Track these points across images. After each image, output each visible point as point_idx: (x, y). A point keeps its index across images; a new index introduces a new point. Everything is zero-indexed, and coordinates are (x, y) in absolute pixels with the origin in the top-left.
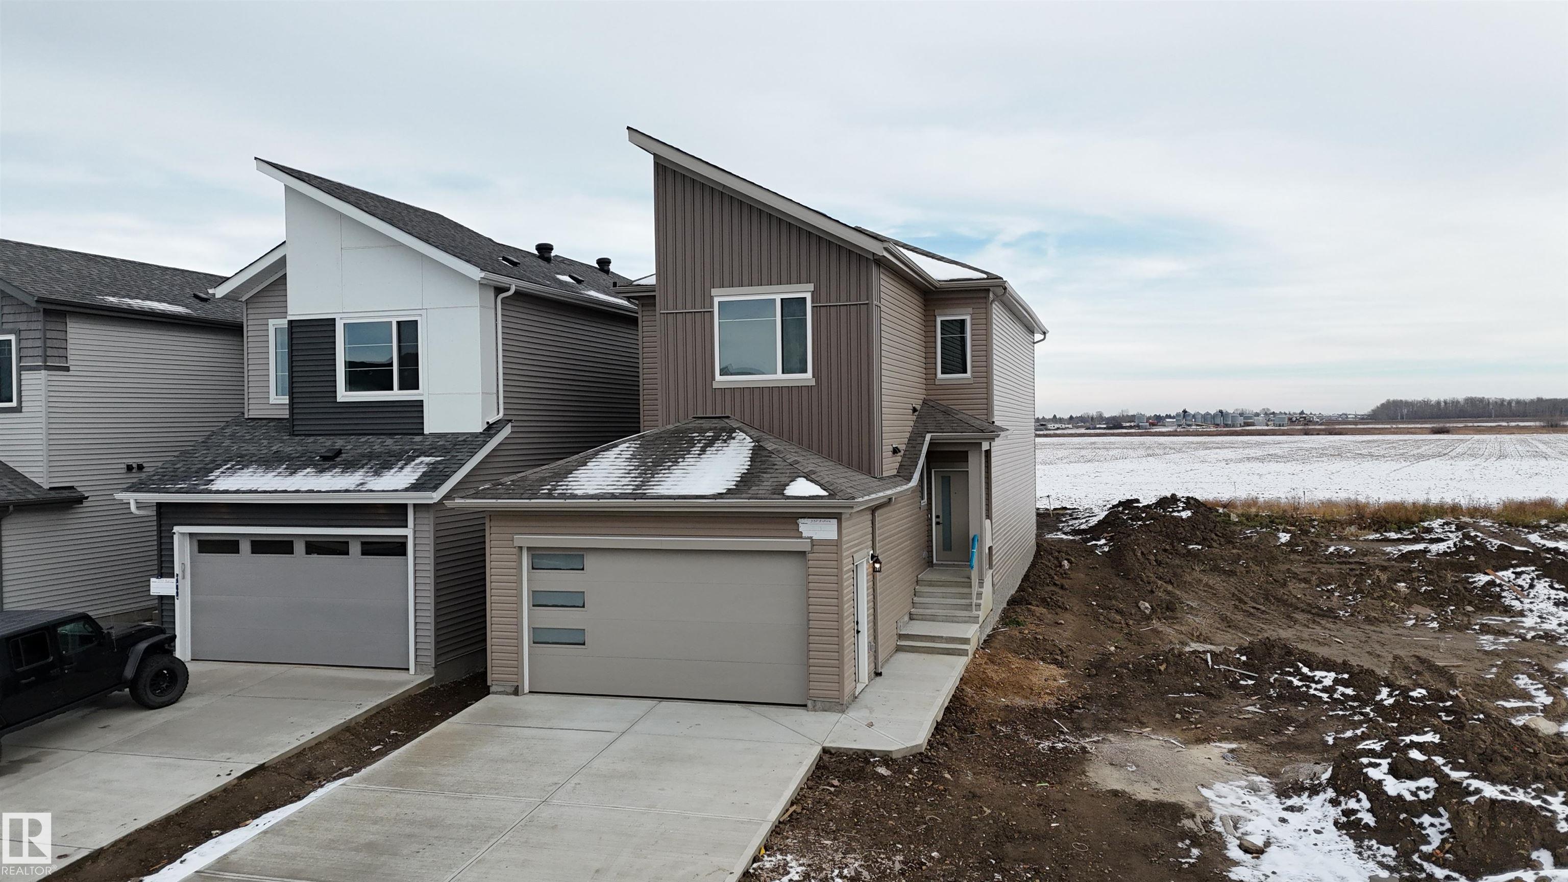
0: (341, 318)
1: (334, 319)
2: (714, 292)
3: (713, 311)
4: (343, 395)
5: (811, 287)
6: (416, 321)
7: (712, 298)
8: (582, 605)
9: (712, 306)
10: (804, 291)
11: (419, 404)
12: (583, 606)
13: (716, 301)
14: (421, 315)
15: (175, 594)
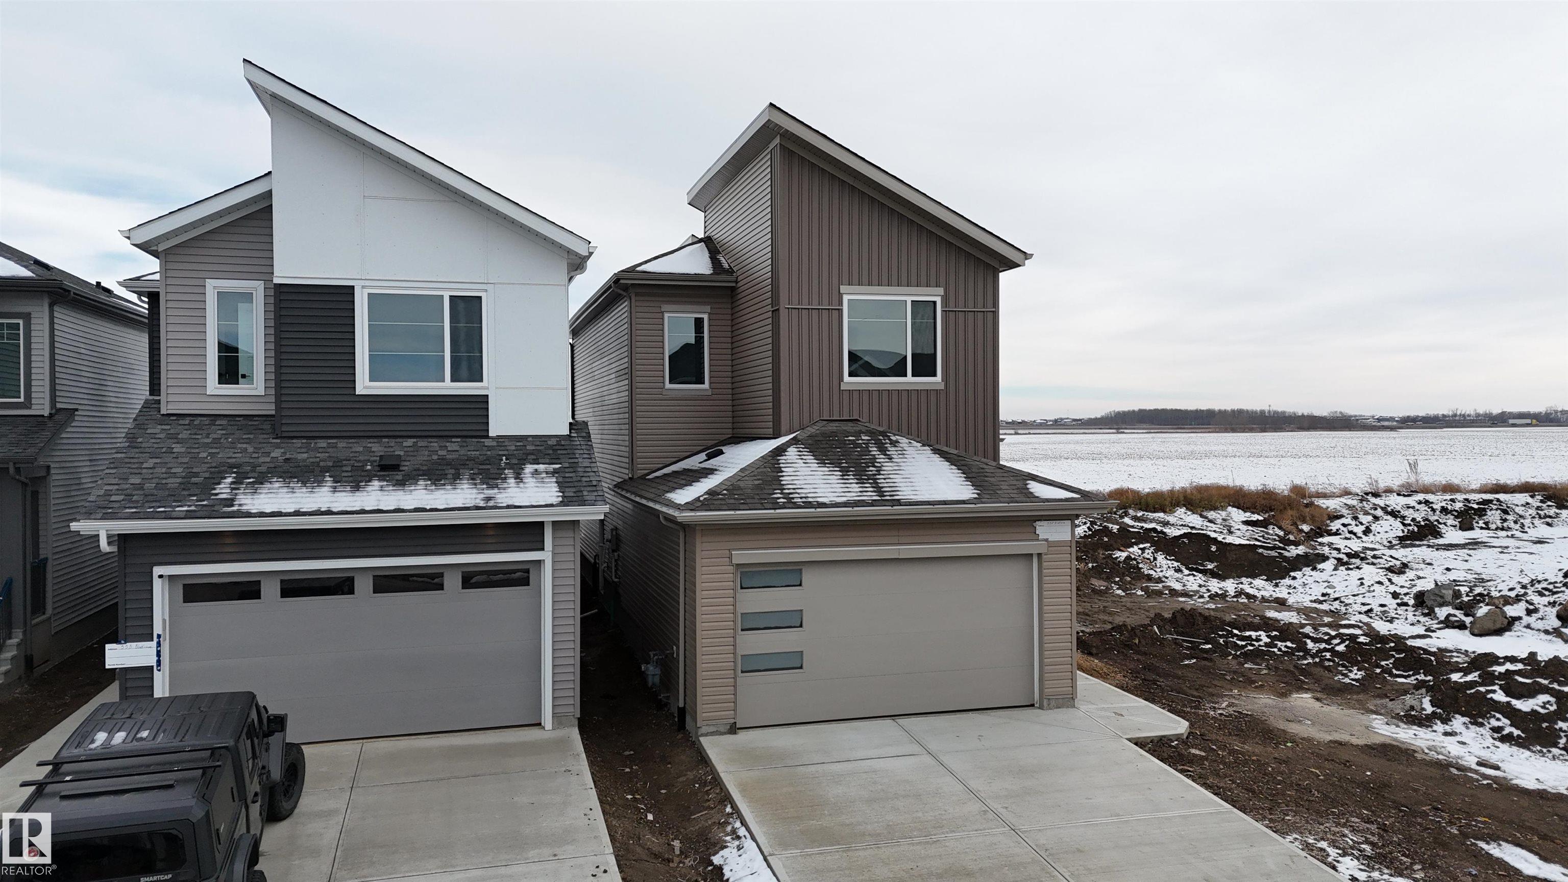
0: (363, 287)
1: (353, 287)
2: (843, 289)
3: (842, 310)
4: (364, 385)
5: (941, 291)
6: (480, 298)
7: (840, 296)
8: (798, 625)
9: (840, 303)
10: (935, 295)
11: (483, 400)
12: (801, 626)
13: (846, 298)
14: (486, 291)
15: (155, 665)
